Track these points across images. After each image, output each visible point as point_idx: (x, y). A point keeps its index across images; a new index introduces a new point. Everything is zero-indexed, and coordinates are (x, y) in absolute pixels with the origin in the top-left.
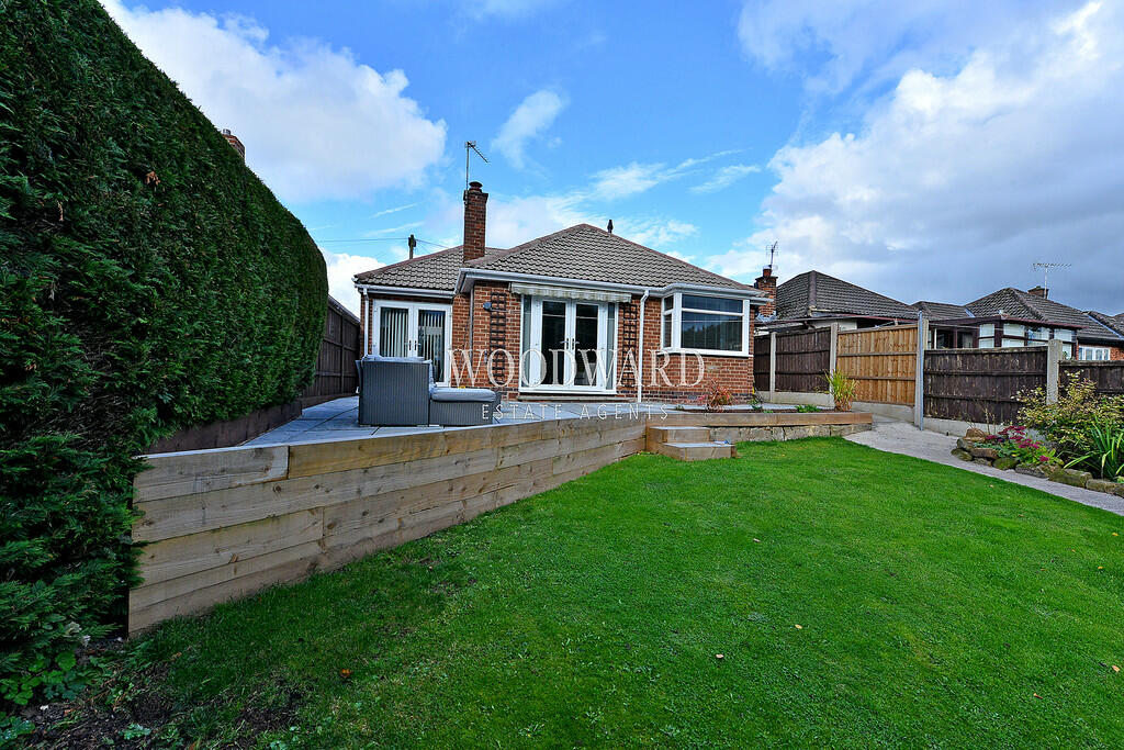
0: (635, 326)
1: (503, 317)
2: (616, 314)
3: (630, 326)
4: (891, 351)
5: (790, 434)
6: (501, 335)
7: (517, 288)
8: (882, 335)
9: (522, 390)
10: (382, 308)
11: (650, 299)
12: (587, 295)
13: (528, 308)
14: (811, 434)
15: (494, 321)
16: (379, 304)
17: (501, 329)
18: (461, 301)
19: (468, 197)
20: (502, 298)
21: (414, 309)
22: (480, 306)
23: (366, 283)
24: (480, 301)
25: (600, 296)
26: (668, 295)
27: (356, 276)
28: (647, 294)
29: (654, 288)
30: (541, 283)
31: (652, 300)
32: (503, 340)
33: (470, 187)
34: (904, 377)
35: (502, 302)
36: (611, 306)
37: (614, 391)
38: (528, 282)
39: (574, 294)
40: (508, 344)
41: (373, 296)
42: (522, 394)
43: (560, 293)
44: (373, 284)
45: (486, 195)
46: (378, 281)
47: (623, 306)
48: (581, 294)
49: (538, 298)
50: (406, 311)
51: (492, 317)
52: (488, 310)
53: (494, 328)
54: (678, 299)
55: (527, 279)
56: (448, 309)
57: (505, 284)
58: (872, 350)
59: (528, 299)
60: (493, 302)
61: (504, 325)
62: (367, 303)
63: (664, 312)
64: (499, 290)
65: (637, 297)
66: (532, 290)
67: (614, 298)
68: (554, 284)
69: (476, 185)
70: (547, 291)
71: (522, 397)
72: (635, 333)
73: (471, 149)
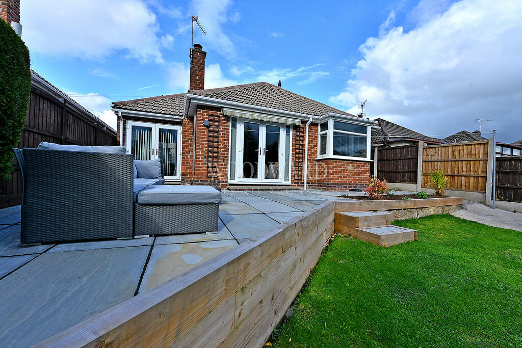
0: (303, 141)
1: (217, 132)
2: (291, 132)
3: (300, 140)
4: (465, 158)
5: (422, 214)
6: (215, 144)
7: (227, 111)
8: (458, 148)
9: (230, 182)
10: (133, 126)
11: (312, 124)
12: (274, 119)
13: (234, 126)
14: (432, 213)
15: (211, 134)
16: (130, 124)
17: (216, 140)
18: (188, 122)
19: (192, 53)
20: (216, 118)
21: (156, 128)
22: (200, 123)
23: (120, 108)
24: (201, 120)
25: (282, 120)
26: (323, 122)
27: (113, 103)
28: (311, 120)
29: (315, 117)
30: (244, 109)
31: (314, 125)
32: (217, 147)
33: (193, 48)
34: (476, 174)
35: (217, 121)
36: (288, 127)
37: (289, 183)
38: (235, 107)
39: (266, 118)
40: (220, 151)
41: (126, 118)
42: (230, 185)
43: (256, 116)
44: (125, 109)
45: (205, 53)
46: (129, 108)
47: (296, 128)
48: (270, 118)
49: (242, 119)
50: (150, 129)
51: (210, 131)
52: (207, 126)
53: (211, 139)
54: (331, 124)
55: (234, 105)
56: (179, 129)
57: (219, 109)
58: (450, 157)
59: (235, 120)
60: (210, 121)
61: (217, 137)
62: (122, 123)
63: (320, 133)
64: (214, 113)
65: (304, 122)
66: (237, 114)
67: (291, 122)
68: (252, 110)
69: (198, 46)
70: (247, 115)
71: (231, 187)
72: (303, 145)
73: (194, 22)
